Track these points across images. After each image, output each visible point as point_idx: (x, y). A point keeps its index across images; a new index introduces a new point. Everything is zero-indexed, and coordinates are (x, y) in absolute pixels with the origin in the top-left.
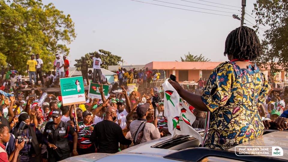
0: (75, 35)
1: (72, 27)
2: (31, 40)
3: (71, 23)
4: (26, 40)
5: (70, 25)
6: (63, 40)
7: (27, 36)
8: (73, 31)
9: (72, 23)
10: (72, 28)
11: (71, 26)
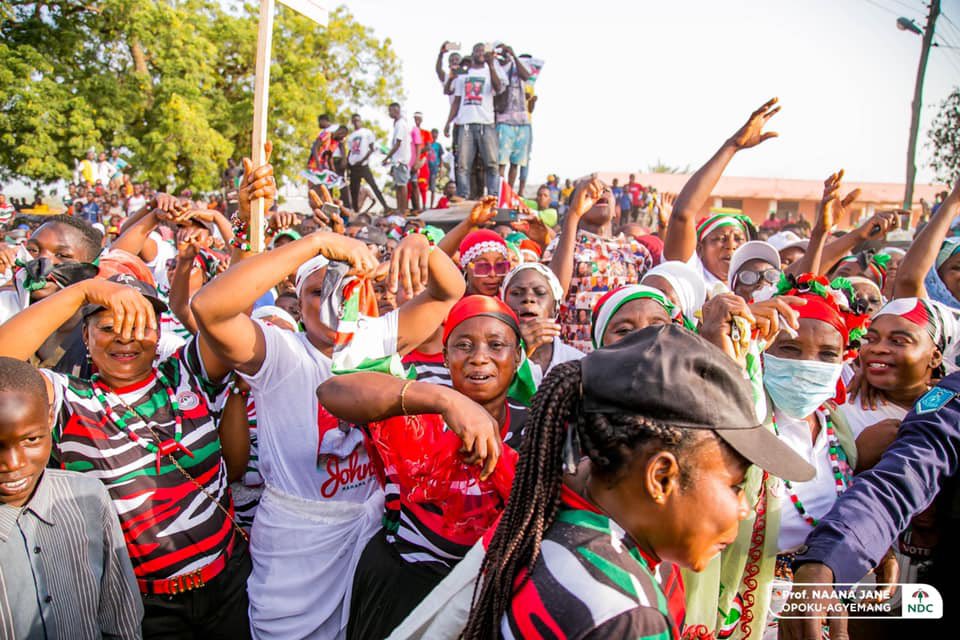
0: (404, 93)
1: (396, 72)
2: (297, 98)
3: (392, 61)
4: (284, 98)
5: (391, 67)
6: (373, 105)
7: (286, 87)
8: (398, 83)
9: (397, 62)
10: (395, 76)
11: (393, 69)
